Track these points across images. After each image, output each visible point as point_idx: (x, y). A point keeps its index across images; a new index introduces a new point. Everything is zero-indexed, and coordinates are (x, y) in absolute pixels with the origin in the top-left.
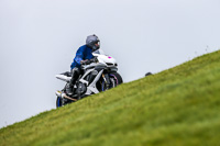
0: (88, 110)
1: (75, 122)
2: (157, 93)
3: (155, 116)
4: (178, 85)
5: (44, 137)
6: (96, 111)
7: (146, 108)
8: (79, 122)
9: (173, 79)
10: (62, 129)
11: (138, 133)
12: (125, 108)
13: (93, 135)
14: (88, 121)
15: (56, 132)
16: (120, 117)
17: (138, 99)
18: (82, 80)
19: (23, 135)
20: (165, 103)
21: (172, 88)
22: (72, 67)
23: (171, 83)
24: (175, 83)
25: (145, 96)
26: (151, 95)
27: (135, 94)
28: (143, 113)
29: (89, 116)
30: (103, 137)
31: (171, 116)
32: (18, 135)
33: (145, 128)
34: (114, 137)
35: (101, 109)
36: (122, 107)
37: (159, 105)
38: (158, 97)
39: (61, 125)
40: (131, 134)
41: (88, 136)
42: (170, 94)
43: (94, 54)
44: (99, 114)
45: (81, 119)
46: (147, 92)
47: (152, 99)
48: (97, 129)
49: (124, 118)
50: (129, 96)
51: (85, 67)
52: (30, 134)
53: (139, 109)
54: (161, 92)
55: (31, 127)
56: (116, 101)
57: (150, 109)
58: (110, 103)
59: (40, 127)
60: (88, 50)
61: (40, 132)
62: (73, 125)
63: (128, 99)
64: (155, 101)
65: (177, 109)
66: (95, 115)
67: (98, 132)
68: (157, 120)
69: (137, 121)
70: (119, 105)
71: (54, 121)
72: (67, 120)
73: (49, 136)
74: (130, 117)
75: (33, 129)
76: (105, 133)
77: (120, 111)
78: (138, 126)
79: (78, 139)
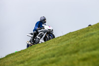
0: (54, 44)
1: (48, 50)
2: (85, 37)
3: (84, 47)
4: (95, 33)
5: (34, 56)
6: (57, 45)
7: (80, 44)
8: (50, 50)
9: (92, 31)
10: (42, 53)
11: (76, 55)
12: (71, 43)
13: (56, 56)
14: (54, 50)
15: (40, 54)
16: (68, 48)
17: (77, 39)
18: (37, 37)
19: (25, 56)
20: (89, 41)
21: (92, 35)
22: (34, 31)
23: (91, 32)
24: (93, 32)
25: (80, 39)
26: (82, 38)
27: (75, 37)
28: (79, 46)
29: (54, 47)
30: (61, 57)
31: (91, 48)
32: (23, 56)
33: (79, 53)
34: (65, 57)
35: (60, 44)
36: (69, 43)
37: (86, 42)
38: (85, 38)
39: (42, 51)
40: (73, 55)
41: (54, 56)
42: (91, 37)
43: (43, 25)
44: (59, 46)
45: (51, 48)
46: (81, 37)
47: (83, 39)
48: (58, 53)
49: (70, 48)
50: (72, 38)
51: (39, 31)
52: (28, 55)
53: (77, 44)
54: (87, 36)
55: (29, 52)
56: (66, 40)
57: (82, 44)
58: (64, 41)
59: (32, 52)
60: (41, 23)
61: (33, 54)
62: (47, 51)
63: (72, 40)
64: (84, 40)
65: (94, 44)
66: (57, 47)
67: (58, 54)
68: (85, 49)
69: (76, 49)
70: (68, 42)
71: (39, 50)
72: (44, 49)
73: (36, 56)
74: (73, 48)
75: (29, 53)
76: (61, 55)
77: (68, 45)
78: (76, 52)
79: (49, 57)
